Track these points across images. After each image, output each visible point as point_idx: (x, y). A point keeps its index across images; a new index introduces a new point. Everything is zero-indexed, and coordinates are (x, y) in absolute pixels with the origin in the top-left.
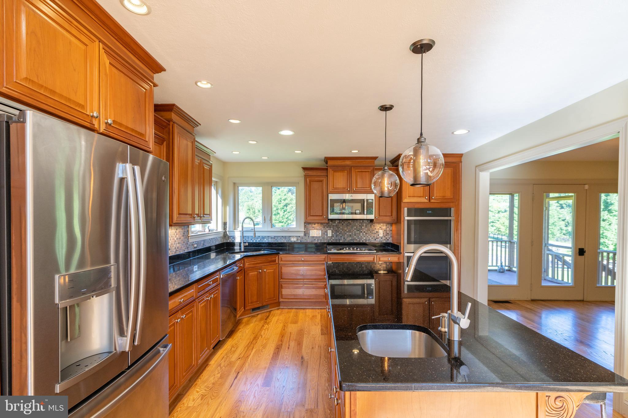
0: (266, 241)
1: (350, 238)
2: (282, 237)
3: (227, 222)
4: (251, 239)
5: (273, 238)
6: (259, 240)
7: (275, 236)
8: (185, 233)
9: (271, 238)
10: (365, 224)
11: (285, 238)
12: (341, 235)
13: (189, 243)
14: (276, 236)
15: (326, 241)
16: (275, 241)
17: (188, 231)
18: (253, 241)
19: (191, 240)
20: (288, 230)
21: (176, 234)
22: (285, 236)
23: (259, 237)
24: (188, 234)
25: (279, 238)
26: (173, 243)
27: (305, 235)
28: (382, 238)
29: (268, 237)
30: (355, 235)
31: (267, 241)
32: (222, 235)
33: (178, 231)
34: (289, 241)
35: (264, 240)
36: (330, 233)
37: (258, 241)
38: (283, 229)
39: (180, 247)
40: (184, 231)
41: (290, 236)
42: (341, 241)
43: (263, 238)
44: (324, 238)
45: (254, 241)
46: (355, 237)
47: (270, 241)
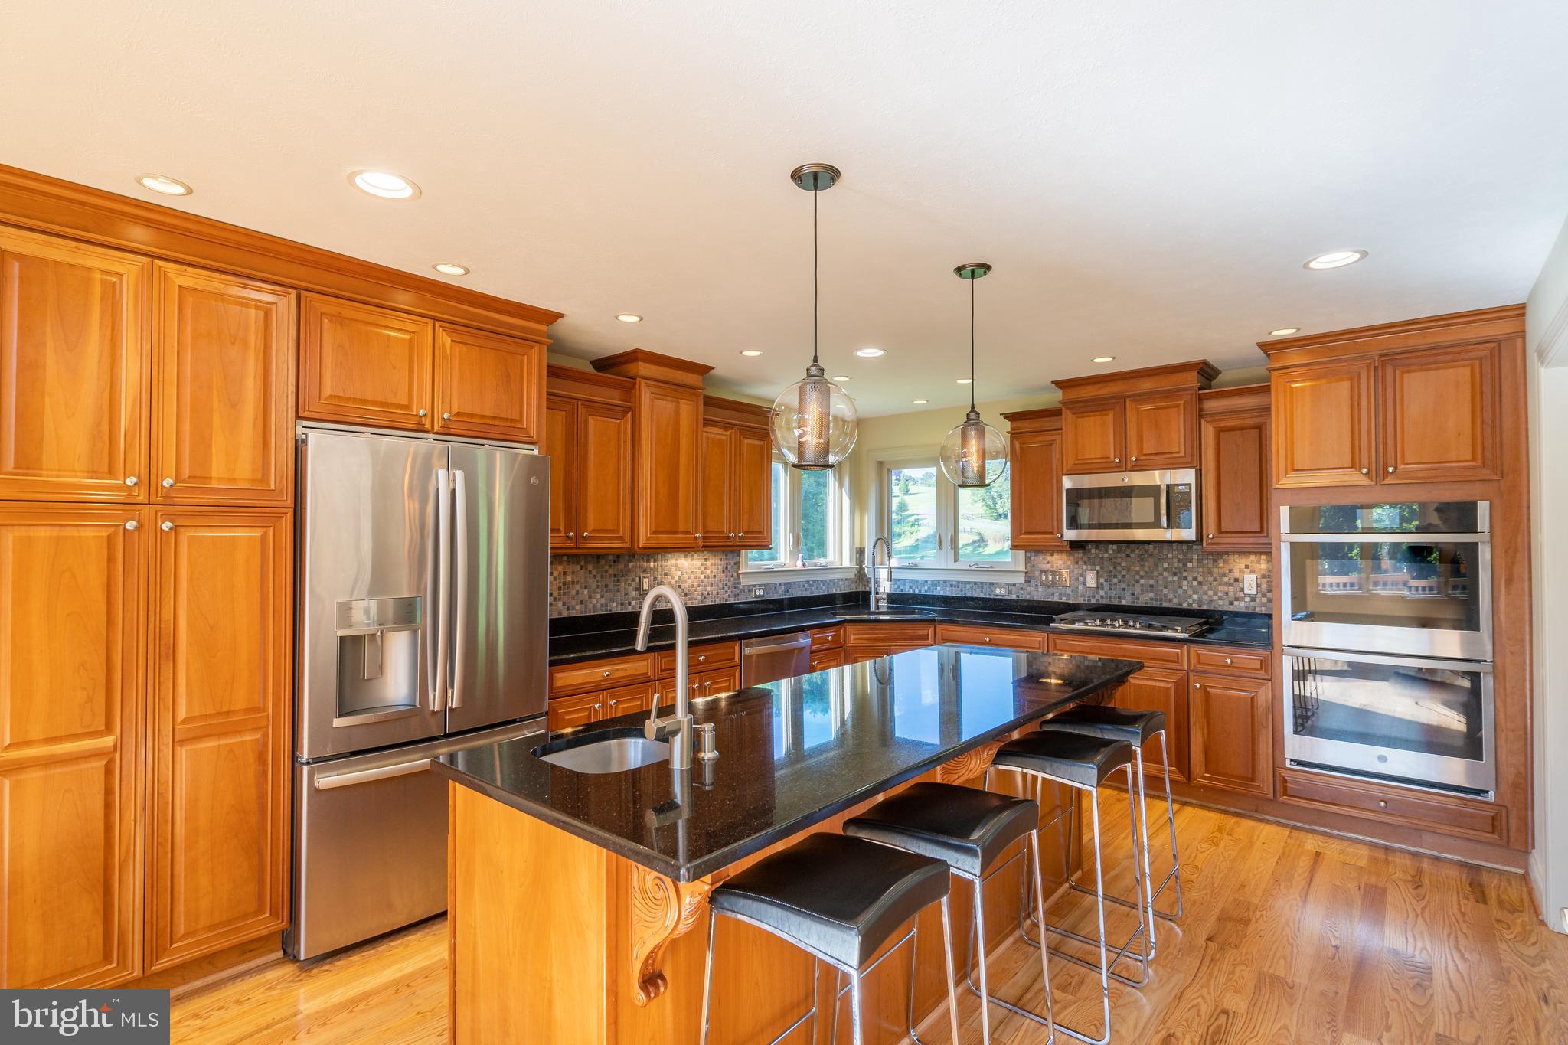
0: (939, 591)
1: (1152, 595)
2: (975, 583)
3: (864, 548)
4: (911, 587)
5: (955, 587)
6: (926, 588)
7: (958, 582)
8: (729, 567)
9: (951, 586)
10: (1195, 557)
11: (982, 587)
12: (1123, 585)
13: (741, 587)
14: (962, 582)
15: (1081, 600)
16: (958, 593)
17: (737, 564)
18: (914, 591)
19: (745, 582)
20: (992, 567)
21: (702, 568)
22: (982, 583)
23: (926, 581)
24: (739, 568)
25: (968, 586)
26: (696, 585)
27: (1028, 581)
28: (1253, 599)
29: (945, 582)
30: (1166, 587)
31: (942, 593)
32: (852, 575)
33: (708, 563)
34: (989, 594)
35: (936, 589)
36: (1091, 580)
37: (923, 593)
38: (980, 566)
39: (715, 593)
40: (727, 564)
41: (993, 584)
42: (1124, 602)
43: (935, 584)
44: (1075, 591)
45: (917, 592)
46: (1165, 591)
47: (949, 592)
